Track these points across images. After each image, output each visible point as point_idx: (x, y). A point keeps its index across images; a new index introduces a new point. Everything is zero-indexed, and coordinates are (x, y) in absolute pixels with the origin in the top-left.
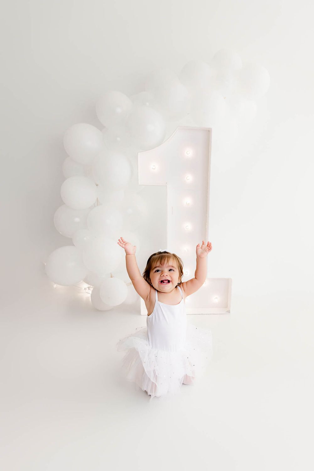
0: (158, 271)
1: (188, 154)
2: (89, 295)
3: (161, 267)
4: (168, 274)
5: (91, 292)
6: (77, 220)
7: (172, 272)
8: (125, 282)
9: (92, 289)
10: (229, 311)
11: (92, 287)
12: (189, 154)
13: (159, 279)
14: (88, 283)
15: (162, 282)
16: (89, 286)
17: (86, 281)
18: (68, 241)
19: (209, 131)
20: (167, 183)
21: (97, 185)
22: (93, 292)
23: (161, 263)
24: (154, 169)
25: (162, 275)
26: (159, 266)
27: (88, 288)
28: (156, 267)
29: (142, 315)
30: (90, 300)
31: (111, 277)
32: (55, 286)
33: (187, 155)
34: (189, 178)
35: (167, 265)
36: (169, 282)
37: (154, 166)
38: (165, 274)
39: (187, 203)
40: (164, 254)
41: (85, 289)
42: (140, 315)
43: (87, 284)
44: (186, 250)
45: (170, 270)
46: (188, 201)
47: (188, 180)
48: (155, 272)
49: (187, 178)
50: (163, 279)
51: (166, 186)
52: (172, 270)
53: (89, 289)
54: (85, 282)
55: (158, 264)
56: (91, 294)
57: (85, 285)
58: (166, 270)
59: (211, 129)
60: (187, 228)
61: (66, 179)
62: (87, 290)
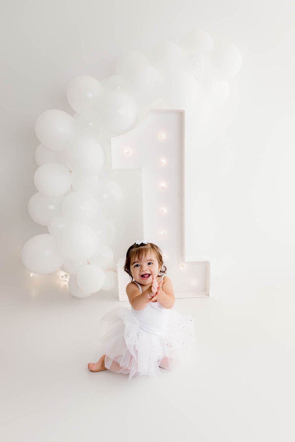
0: (137, 266)
1: (161, 137)
2: (67, 283)
3: (139, 262)
4: (147, 268)
5: (68, 280)
6: (52, 207)
7: (151, 265)
8: (102, 269)
9: (69, 277)
10: (209, 294)
11: (69, 274)
13: (139, 274)
14: (65, 270)
15: (143, 276)
16: (66, 273)
17: (63, 269)
18: (44, 230)
19: (182, 113)
20: (141, 167)
21: (71, 172)
22: (70, 279)
23: (139, 258)
24: (128, 153)
25: (141, 271)
26: (137, 262)
27: (65, 275)
28: (134, 263)
30: (68, 287)
31: (88, 264)
32: (32, 275)
34: (164, 161)
35: (145, 259)
36: (149, 275)
37: (128, 150)
38: (144, 269)
39: (162, 187)
41: (62, 277)
42: (119, 301)
43: (64, 272)
44: (163, 234)
45: (149, 264)
47: (162, 163)
48: (135, 267)
49: (161, 161)
50: (144, 273)
51: (141, 170)
52: (151, 264)
53: (66, 277)
54: (61, 270)
55: (136, 259)
56: (69, 282)
57: (63, 273)
58: (145, 264)
59: (184, 111)
60: (163, 212)
61: (39, 167)
62: (64, 278)
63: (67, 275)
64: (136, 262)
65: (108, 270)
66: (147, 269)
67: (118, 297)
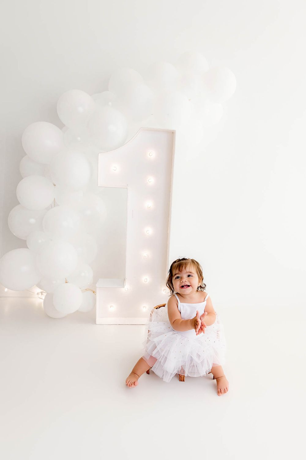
0: (178, 277)
2: (42, 301)
3: (180, 274)
5: (44, 298)
6: (32, 221)
7: (191, 277)
8: (80, 288)
9: (45, 294)
11: (44, 292)
12: (152, 155)
13: (180, 285)
14: (40, 288)
15: (182, 287)
16: (42, 291)
17: (39, 286)
18: (22, 244)
19: (173, 133)
20: (127, 185)
21: (55, 185)
22: (46, 297)
23: (179, 270)
24: (115, 170)
25: (181, 282)
26: (178, 274)
27: (41, 293)
29: (97, 324)
30: (43, 305)
31: (66, 283)
32: (6, 290)
33: (149, 156)
34: (151, 180)
36: (189, 286)
37: (115, 167)
38: (184, 280)
39: (148, 206)
40: (182, 261)
41: (38, 294)
42: (96, 324)
44: (146, 256)
45: (189, 276)
46: (149, 204)
47: (150, 182)
48: (176, 278)
49: (148, 181)
50: (183, 284)
51: (127, 188)
53: (42, 294)
54: (37, 287)
55: (177, 271)
56: (45, 301)
57: (39, 290)
58: (185, 276)
59: (175, 130)
60: (148, 232)
61: (22, 178)
62: (40, 295)
63: (43, 292)
64: (176, 274)
65: (86, 290)
66: (187, 281)
67: (95, 319)
